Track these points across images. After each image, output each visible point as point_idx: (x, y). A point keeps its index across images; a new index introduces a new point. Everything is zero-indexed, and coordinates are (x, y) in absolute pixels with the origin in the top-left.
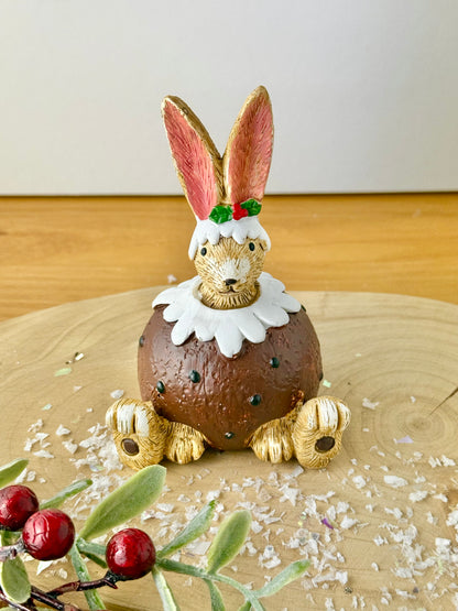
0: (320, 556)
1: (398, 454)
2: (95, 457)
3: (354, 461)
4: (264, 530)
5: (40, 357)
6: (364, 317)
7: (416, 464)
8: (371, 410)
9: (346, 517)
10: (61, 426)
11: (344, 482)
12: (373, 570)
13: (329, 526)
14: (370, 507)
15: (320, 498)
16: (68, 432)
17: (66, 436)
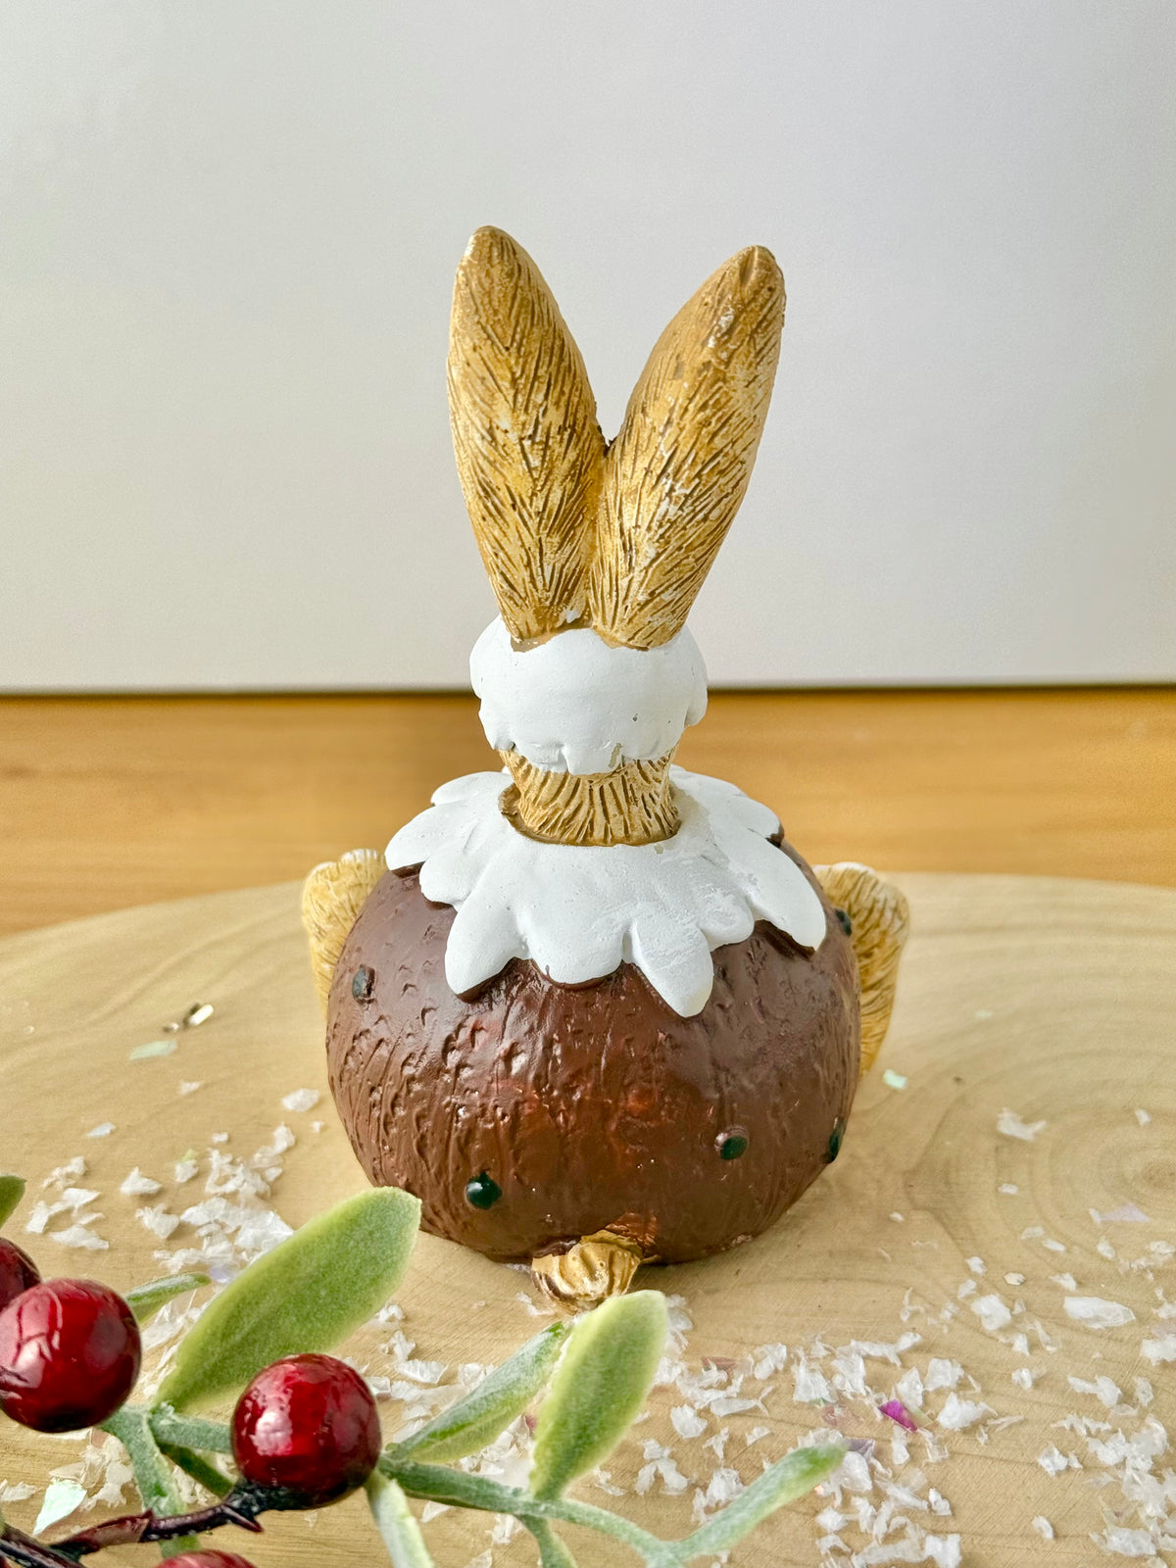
0: (878, 1496)
1: (1104, 1248)
2: (224, 1246)
3: (975, 1263)
4: (710, 1431)
5: (95, 1016)
6: (999, 929)
7: (1159, 1273)
8: (1021, 1142)
9: (953, 1397)
10: (135, 1172)
11: (946, 1315)
12: (1037, 1536)
13: (901, 1422)
14: (1025, 1376)
15: (877, 1350)
16: (155, 1187)
17: (147, 1199)
